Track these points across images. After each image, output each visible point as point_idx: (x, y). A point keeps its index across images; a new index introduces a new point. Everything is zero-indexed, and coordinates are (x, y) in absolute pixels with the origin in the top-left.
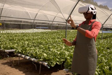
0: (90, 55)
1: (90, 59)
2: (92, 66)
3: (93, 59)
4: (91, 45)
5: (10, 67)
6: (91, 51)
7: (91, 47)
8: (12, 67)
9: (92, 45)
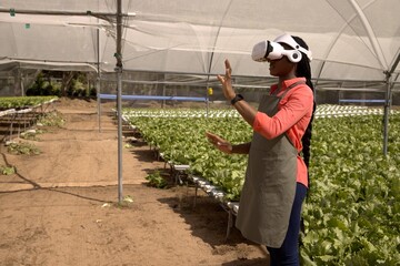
0: (268, 184)
1: (267, 196)
2: (273, 215)
3: (275, 196)
4: (275, 155)
5: (170, 211)
6: (271, 173)
7: (272, 162)
8: (176, 212)
9: (277, 156)
